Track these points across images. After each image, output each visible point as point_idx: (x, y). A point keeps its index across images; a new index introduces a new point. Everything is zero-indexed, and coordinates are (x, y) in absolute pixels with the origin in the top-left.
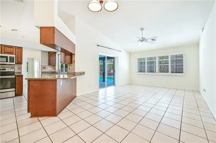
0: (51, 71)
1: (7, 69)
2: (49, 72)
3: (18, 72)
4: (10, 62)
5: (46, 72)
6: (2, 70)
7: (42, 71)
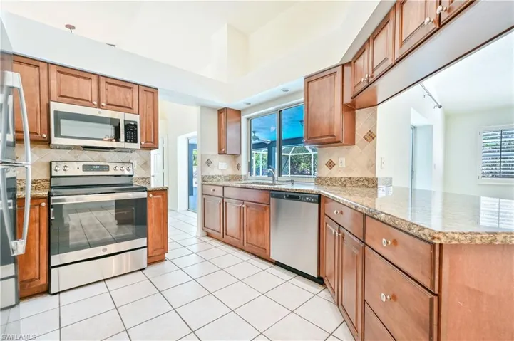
0: (225, 174)
1: (112, 166)
2: (220, 176)
3: (142, 179)
4: (126, 141)
5: (213, 177)
6: (98, 170)
7: (204, 174)
